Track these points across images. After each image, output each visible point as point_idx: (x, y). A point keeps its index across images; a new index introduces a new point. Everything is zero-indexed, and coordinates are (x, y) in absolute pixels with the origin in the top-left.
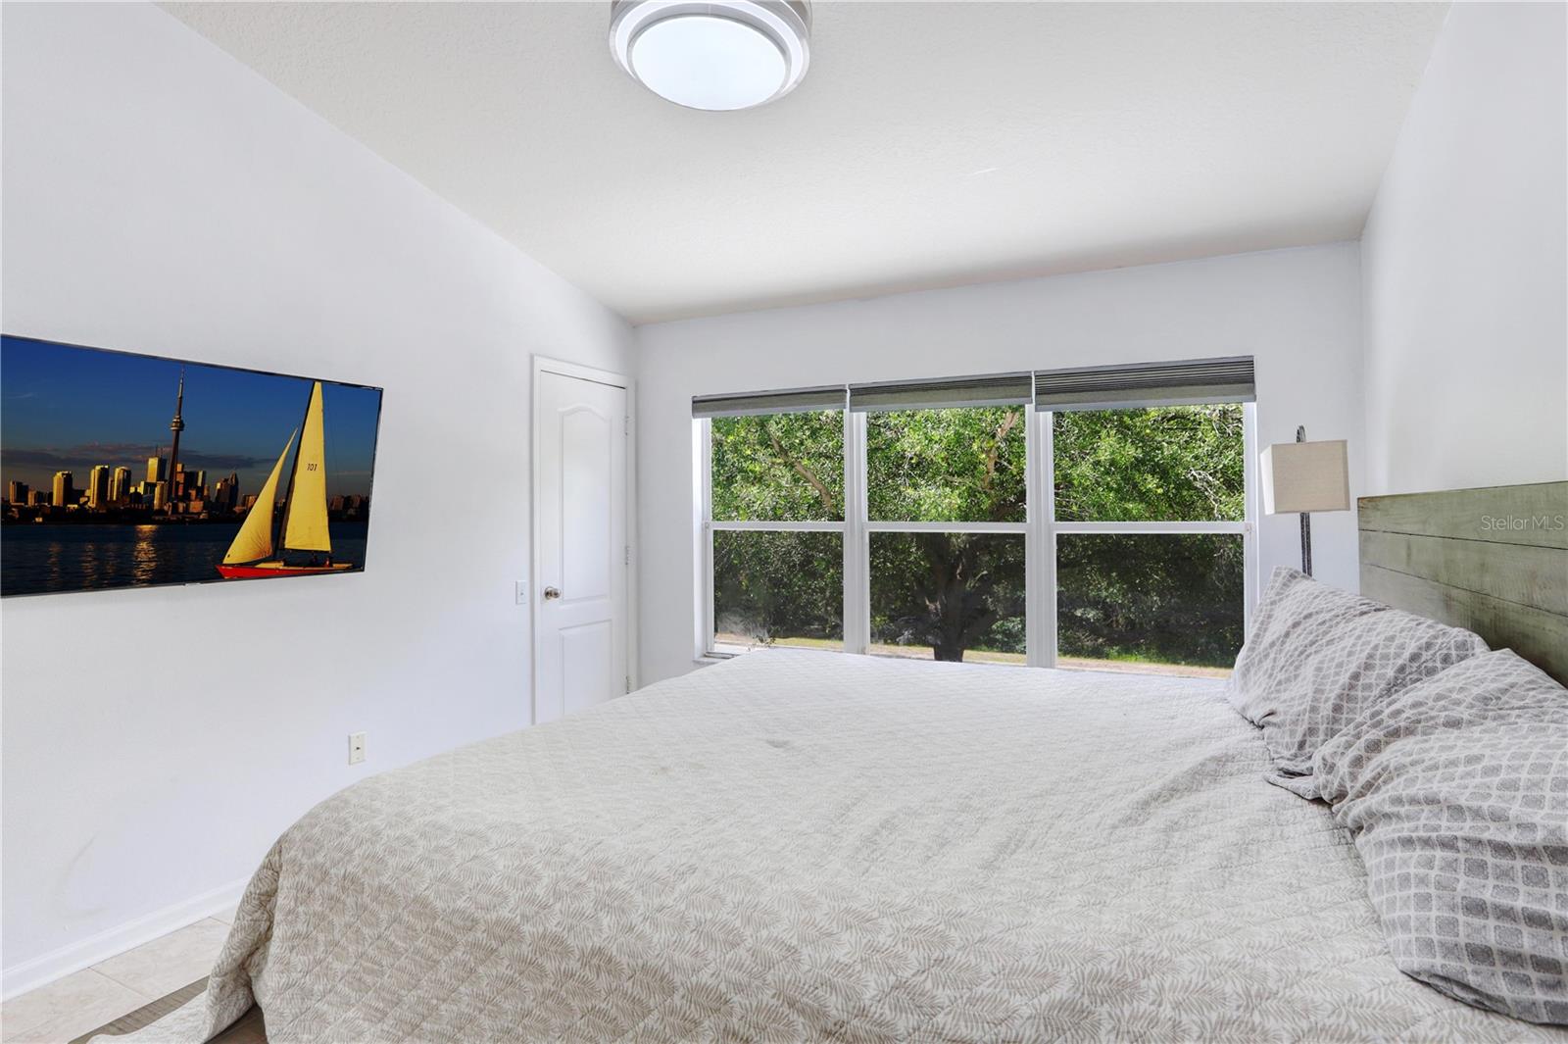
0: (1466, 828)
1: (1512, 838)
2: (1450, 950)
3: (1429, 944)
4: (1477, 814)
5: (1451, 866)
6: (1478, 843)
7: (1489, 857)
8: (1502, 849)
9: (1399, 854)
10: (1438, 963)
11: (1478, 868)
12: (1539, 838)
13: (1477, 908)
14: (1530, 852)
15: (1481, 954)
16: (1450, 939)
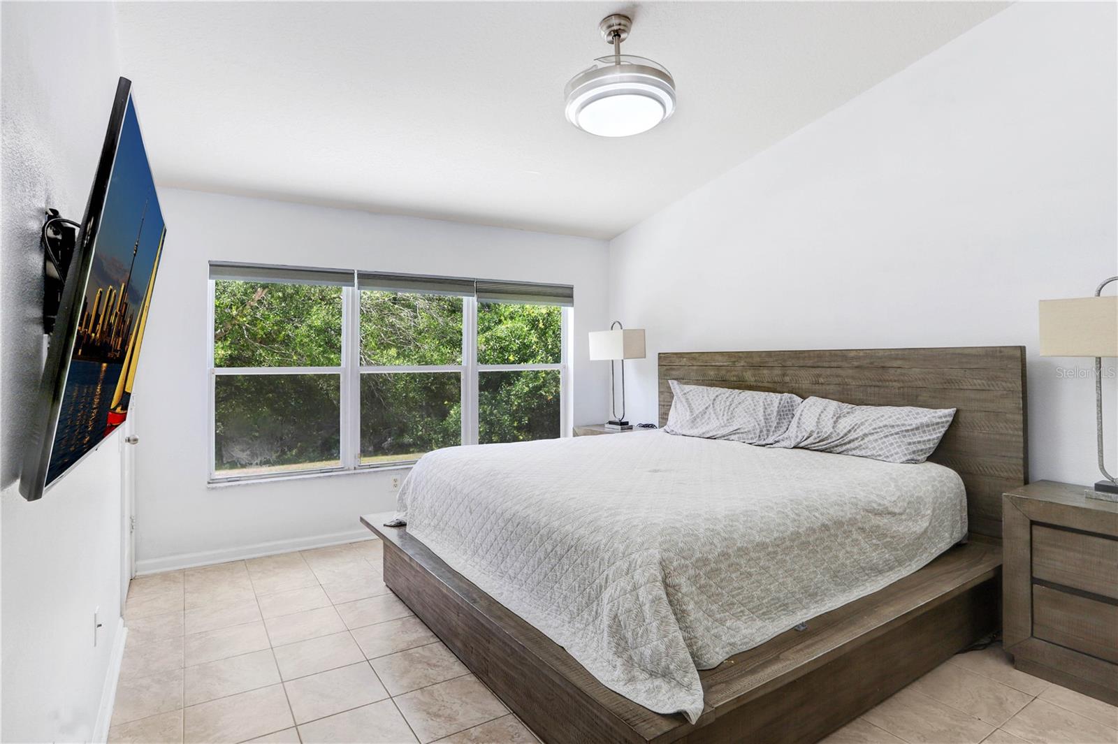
0: (897, 430)
1: (909, 428)
2: (910, 454)
3: (905, 454)
4: (898, 426)
5: (899, 438)
6: (902, 431)
7: (905, 433)
8: (907, 431)
9: (885, 440)
10: (909, 457)
11: (904, 436)
12: (914, 426)
13: (910, 444)
14: (912, 430)
15: (914, 452)
16: (909, 452)
